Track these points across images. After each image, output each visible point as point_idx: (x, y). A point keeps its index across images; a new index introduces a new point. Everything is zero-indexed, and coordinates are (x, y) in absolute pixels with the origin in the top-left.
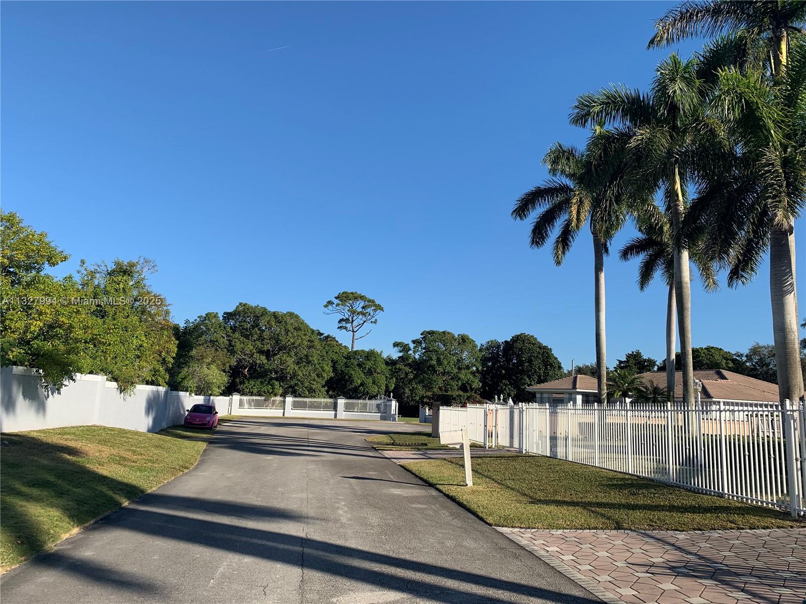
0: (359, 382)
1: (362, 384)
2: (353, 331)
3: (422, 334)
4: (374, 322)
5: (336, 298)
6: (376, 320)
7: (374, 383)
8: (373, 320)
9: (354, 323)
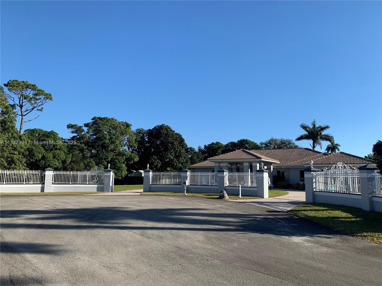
0: (40, 156)
1: (43, 158)
2: (22, 115)
3: (92, 119)
4: (40, 110)
5: (5, 85)
6: (42, 108)
7: (54, 157)
8: (40, 108)
9: (23, 107)
